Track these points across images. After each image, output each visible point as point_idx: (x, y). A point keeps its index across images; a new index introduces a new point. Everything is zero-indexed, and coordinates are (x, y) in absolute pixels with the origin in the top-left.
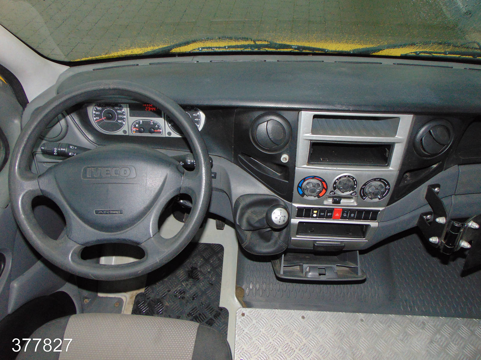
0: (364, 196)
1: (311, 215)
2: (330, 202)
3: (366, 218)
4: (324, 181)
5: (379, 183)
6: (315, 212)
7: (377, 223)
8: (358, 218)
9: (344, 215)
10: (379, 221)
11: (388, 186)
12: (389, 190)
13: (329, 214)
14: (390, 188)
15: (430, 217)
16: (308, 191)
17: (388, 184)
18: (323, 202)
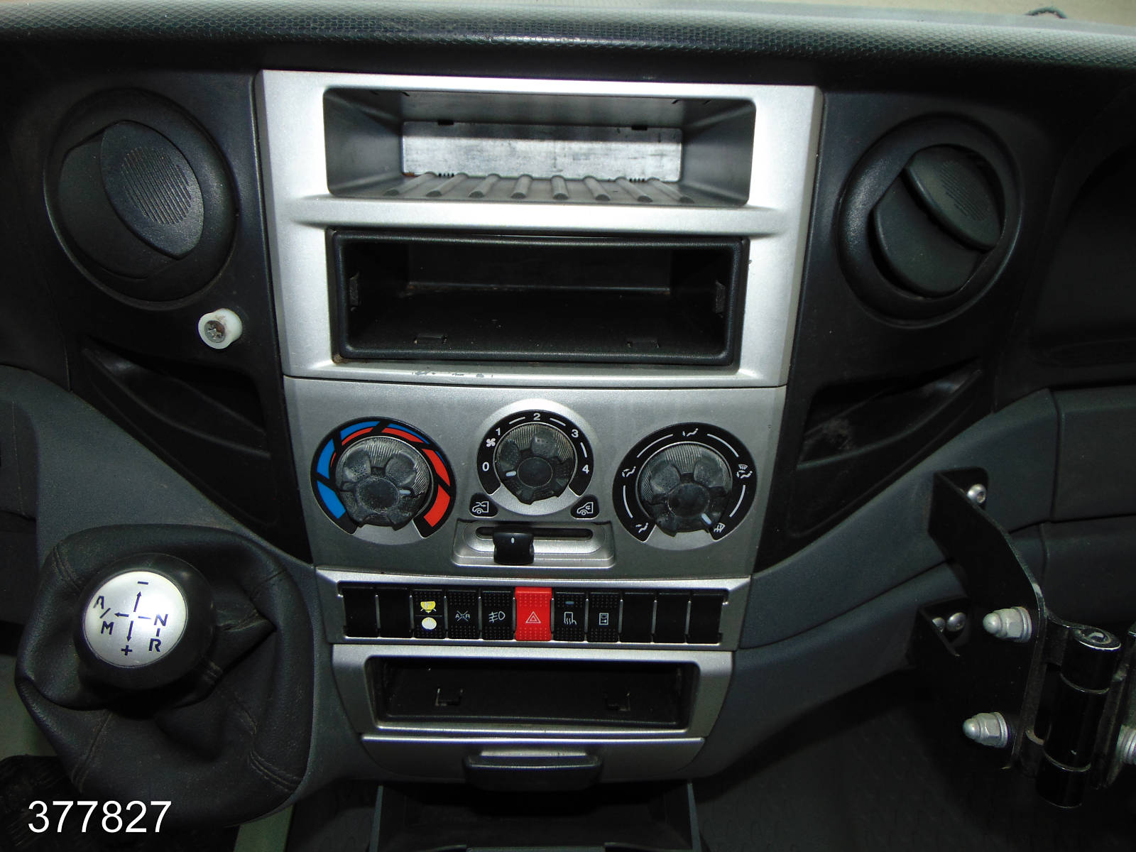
0: (640, 518)
1: (412, 622)
2: (486, 554)
3: (669, 634)
4: (433, 446)
5: (698, 450)
6: (428, 606)
7: (728, 655)
8: (636, 634)
9: (565, 620)
10: (735, 647)
11: (746, 467)
12: (751, 483)
13: (493, 617)
14: (754, 475)
15: (960, 621)
16: (359, 496)
17: (746, 457)
18: (453, 555)
